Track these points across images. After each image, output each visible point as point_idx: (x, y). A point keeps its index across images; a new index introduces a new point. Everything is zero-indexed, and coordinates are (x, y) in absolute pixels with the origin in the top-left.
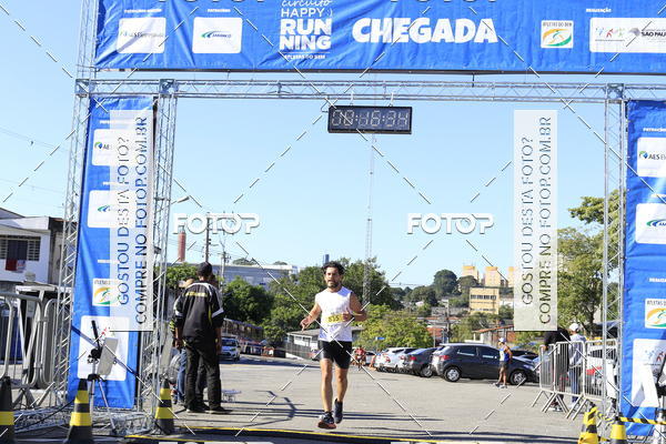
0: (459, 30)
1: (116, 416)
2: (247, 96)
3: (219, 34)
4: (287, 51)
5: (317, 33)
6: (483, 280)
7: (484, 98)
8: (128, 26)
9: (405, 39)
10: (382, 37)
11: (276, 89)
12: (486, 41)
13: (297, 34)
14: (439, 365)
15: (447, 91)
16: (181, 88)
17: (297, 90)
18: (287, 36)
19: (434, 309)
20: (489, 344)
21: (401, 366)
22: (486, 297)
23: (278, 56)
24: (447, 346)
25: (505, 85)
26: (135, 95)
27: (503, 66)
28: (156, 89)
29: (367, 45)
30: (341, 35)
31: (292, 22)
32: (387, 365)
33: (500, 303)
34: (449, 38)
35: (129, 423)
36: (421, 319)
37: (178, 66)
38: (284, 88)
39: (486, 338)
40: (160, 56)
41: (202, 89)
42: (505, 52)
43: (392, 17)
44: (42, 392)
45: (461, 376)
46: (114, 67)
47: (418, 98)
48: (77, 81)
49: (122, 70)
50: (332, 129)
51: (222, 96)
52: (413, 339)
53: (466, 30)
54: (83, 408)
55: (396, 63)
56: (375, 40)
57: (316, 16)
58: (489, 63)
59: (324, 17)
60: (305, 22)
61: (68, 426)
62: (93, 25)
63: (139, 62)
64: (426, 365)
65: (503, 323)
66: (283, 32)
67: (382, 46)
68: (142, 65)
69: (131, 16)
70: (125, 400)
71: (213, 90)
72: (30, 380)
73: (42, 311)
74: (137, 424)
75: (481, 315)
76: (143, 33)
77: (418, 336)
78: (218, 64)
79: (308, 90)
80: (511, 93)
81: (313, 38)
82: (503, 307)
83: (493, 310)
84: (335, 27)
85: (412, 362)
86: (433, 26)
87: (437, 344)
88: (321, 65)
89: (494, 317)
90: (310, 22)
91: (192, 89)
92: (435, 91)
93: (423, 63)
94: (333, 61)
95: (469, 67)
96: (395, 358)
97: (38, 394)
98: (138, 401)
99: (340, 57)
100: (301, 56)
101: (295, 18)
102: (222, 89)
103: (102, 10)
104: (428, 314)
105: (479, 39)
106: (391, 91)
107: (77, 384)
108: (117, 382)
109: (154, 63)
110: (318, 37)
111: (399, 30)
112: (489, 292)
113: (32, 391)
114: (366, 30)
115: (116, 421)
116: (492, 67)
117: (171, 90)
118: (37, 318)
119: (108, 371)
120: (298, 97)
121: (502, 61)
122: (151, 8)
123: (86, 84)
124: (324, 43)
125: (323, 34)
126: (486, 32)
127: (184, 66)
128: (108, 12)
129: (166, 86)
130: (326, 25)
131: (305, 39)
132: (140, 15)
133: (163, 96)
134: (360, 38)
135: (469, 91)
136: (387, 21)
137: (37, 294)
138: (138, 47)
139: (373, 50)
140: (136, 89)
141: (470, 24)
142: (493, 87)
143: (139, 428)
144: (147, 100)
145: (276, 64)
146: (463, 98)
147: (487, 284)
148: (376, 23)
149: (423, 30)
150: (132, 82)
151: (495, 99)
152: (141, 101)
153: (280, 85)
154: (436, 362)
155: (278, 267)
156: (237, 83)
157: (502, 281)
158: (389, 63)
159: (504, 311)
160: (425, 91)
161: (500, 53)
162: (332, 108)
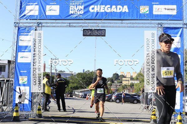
0: (118, 9)
1: (26, 113)
2: (61, 27)
3: (53, 10)
4: (72, 14)
5: (80, 9)
6: (126, 76)
7: (125, 27)
8: (28, 8)
9: (104, 11)
10: (97, 10)
11: (69, 24)
12: (125, 11)
13: (74, 9)
14: (114, 99)
15: (115, 25)
16: (43, 24)
17: (74, 25)
18: (72, 10)
19: (113, 84)
20: (127, 93)
22: (127, 80)
23: (70, 15)
24: (116, 93)
25: (130, 23)
26: (30, 27)
27: (130, 18)
28: (36, 25)
29: (93, 13)
30: (86, 10)
31: (73, 6)
33: (130, 82)
34: (115, 11)
35: (30, 115)
36: (109, 86)
37: (42, 18)
38: (71, 24)
40: (37, 16)
41: (48, 25)
42: (131, 14)
43: (100, 5)
44: (6, 107)
45: (120, 102)
46: (25, 19)
47: (107, 27)
48: (15, 23)
49: (27, 20)
50: (84, 35)
51: (54, 26)
53: (120, 8)
54: (17, 111)
55: (101, 17)
56: (95, 11)
57: (79, 5)
58: (126, 17)
59: (82, 5)
60: (77, 6)
61: (13, 116)
62: (19, 8)
63: (31, 18)
64: (111, 99)
65: (131, 87)
66: (70, 9)
67: (97, 13)
68: (32, 18)
69: (29, 5)
70: (28, 109)
71: (51, 25)
72: (2, 104)
73: (6, 85)
74: (32, 115)
75: (126, 85)
76: (33, 10)
78: (53, 18)
79: (77, 25)
80: (132, 25)
81: (79, 11)
83: (129, 84)
84: (85, 8)
85: (107, 98)
86: (111, 7)
87: (114, 93)
88: (80, 18)
89: (129, 86)
90: (78, 6)
91: (46, 25)
92: (112, 25)
93: (108, 17)
94: (84, 17)
95: (121, 19)
97: (5, 108)
98: (32, 109)
99: (86, 16)
100: (76, 16)
101: (74, 5)
102: (54, 25)
103: (21, 3)
104: (111, 85)
105: (123, 11)
106: (100, 25)
107: (15, 105)
108: (26, 104)
109: (35, 18)
110: (80, 10)
111: (102, 8)
113: (3, 107)
114: (93, 9)
115: (26, 115)
116: (127, 18)
117: (40, 25)
118: (4, 87)
119: (24, 101)
120: (75, 27)
122: (35, 3)
123: (17, 23)
124: (82, 12)
125: (81, 10)
126: (125, 9)
127: (44, 18)
128: (23, 4)
129: (39, 24)
130: (82, 7)
131: (76, 11)
132: (32, 5)
133: (38, 27)
134: (91, 11)
135: (121, 25)
136: (99, 6)
137: (4, 81)
138: (31, 14)
139: (95, 14)
140: (31, 25)
141: (121, 7)
142: (127, 24)
143: (33, 116)
144: (33, 28)
145: (68, 18)
146: (119, 27)
147: (127, 77)
148: (96, 6)
149: (108, 9)
150: (29, 23)
151: (128, 27)
152: (32, 28)
153: (70, 24)
154: (113, 98)
155: (70, 73)
156: (58, 23)
157: (131, 76)
158: (99, 17)
159: (132, 84)
160: (109, 25)
161: (129, 15)
162: (84, 30)
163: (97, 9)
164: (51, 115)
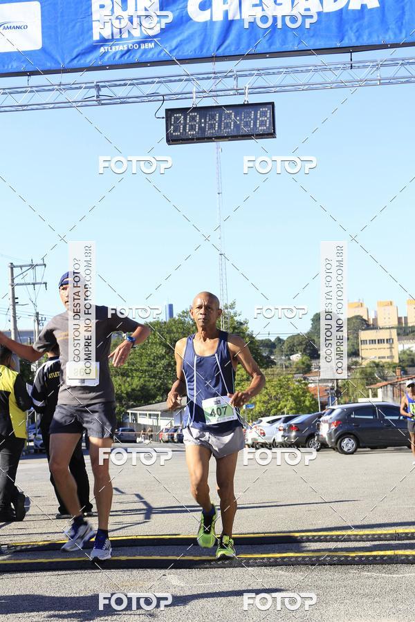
2: (56, 106)
3: (12, 26)
4: (104, 41)
6: (375, 320)
7: (366, 83)
10: (226, 13)
11: (93, 92)
12: (363, 6)
14: (330, 434)
15: (318, 78)
17: (121, 92)
19: (314, 363)
20: (390, 402)
21: (279, 440)
22: (380, 341)
23: (94, 48)
24: (338, 409)
25: (393, 63)
27: (390, 38)
29: (208, 26)
30: (173, 14)
32: (261, 440)
33: (400, 347)
34: (315, 7)
36: (299, 377)
38: (104, 91)
39: (385, 395)
42: (391, 17)
45: (358, 446)
47: (281, 89)
50: (171, 140)
51: (23, 108)
52: (291, 403)
55: (249, 46)
56: (218, 17)
58: (370, 35)
64: (312, 436)
65: (406, 373)
67: (229, 24)
75: (377, 365)
77: (296, 399)
78: (14, 66)
79: (135, 91)
82: (404, 352)
83: (392, 357)
85: (293, 434)
87: (323, 406)
88: (149, 57)
89: (394, 367)
92: (303, 78)
93: (284, 42)
94: (166, 50)
95: (346, 43)
96: (271, 429)
99: (174, 43)
100: (122, 47)
102: (22, 99)
104: (307, 369)
105: (355, 5)
106: (245, 83)
112: (384, 335)
114: (205, 5)
116: (375, 40)
120: (123, 101)
121: (387, 30)
134: (198, 16)
135: (346, 75)
139: (216, 32)
142: (378, 67)
145: (90, 59)
147: (380, 323)
151: (384, 82)
153: (98, 88)
154: (325, 431)
156: (40, 89)
157: (400, 319)
158: (238, 45)
159: (405, 357)
160: (290, 79)
161: (383, 21)
162: (170, 113)
163: (226, 7)
164: (45, 537)
